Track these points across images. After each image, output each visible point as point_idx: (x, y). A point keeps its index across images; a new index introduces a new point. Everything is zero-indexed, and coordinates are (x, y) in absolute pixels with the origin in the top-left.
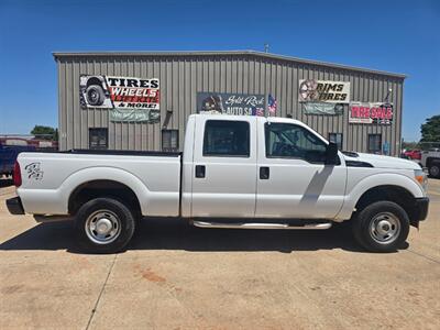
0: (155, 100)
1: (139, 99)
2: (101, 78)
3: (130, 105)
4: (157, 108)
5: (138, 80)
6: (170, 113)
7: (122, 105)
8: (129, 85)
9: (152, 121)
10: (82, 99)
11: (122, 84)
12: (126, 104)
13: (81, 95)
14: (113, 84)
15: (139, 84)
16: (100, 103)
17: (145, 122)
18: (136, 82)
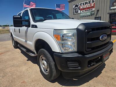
0: (93, 7)
1: (88, 8)
2: (78, 4)
3: (85, 11)
4: (94, 10)
5: (88, 1)
6: (98, 11)
7: (83, 11)
8: (85, 4)
9: (92, 15)
10: (74, 12)
11: (83, 5)
12: (84, 11)
13: (73, 11)
14: (81, 5)
15: (88, 3)
16: (77, 12)
17: (89, 16)
18: (87, 2)
